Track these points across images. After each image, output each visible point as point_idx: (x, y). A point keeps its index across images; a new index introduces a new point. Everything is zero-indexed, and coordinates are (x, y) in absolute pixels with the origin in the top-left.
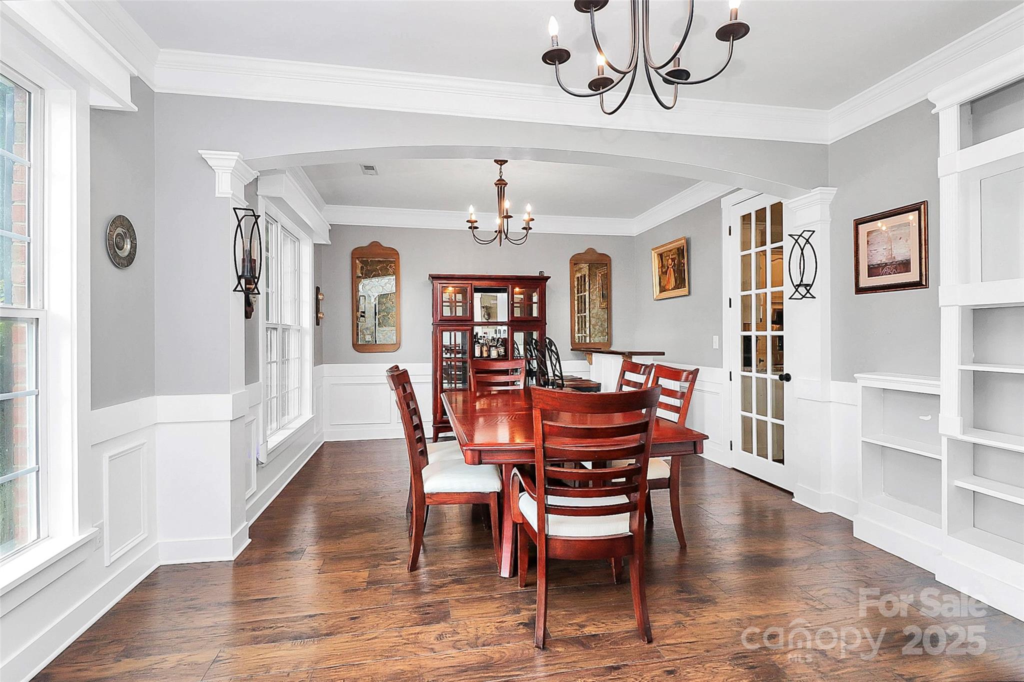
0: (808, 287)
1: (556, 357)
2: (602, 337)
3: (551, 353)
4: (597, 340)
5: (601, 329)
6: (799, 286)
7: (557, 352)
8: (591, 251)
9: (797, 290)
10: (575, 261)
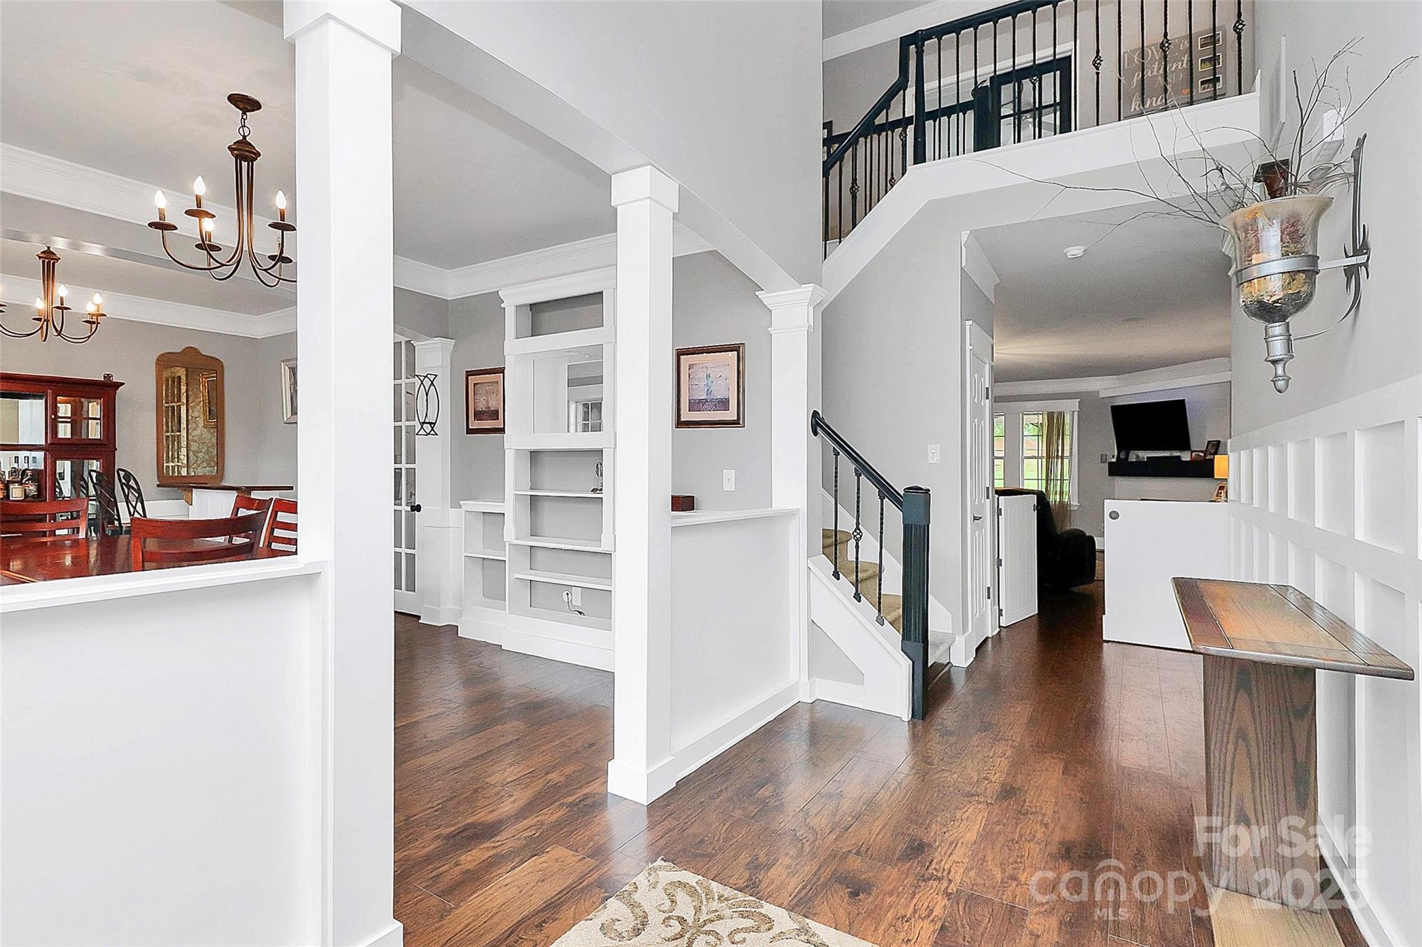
0: (432, 424)
1: (137, 495)
2: (208, 468)
3: (129, 489)
4: (200, 472)
5: (207, 457)
6: (424, 423)
7: (139, 489)
8: (191, 351)
9: (422, 427)
10: (165, 361)
